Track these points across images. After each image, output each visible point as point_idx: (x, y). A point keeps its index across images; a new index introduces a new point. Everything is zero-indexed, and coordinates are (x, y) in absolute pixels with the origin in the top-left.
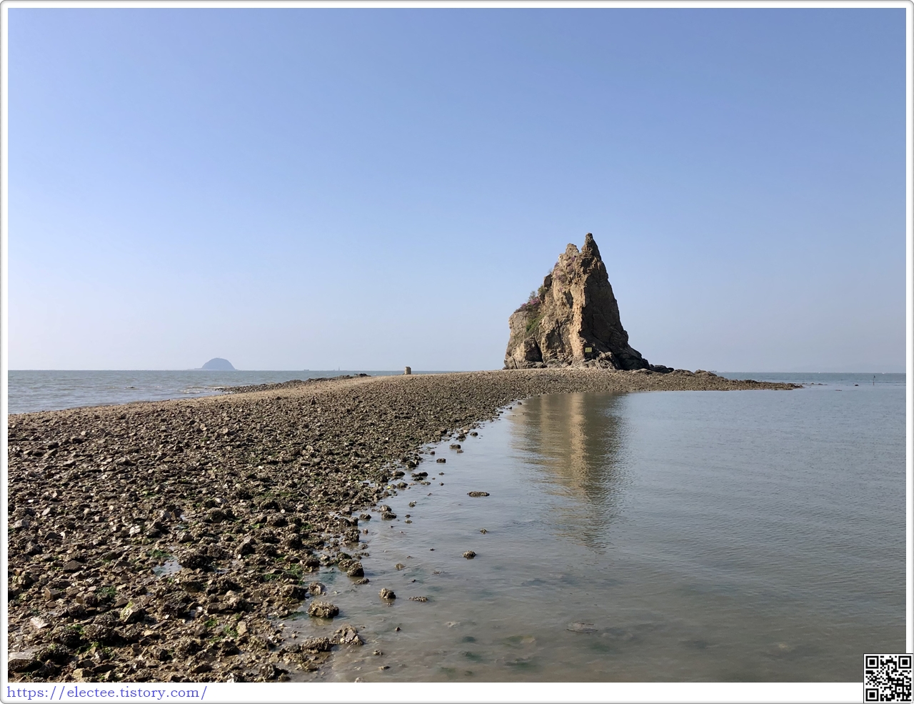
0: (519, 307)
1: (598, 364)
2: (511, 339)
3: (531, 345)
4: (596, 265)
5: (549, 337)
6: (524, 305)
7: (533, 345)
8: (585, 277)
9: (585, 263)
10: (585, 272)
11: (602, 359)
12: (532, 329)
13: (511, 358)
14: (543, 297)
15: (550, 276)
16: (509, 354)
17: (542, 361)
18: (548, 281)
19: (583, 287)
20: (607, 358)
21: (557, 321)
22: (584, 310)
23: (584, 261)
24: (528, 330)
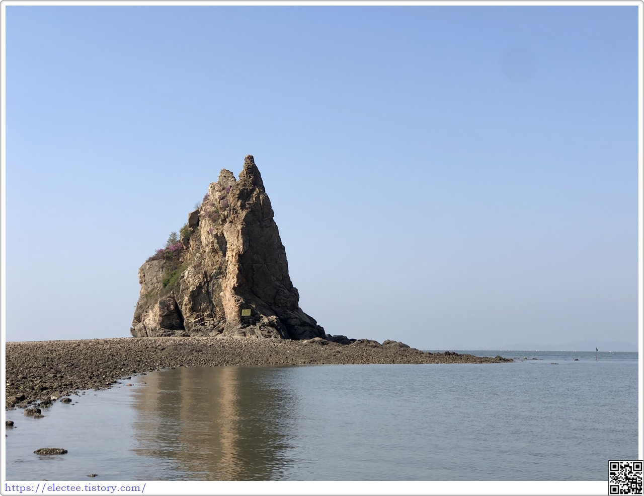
0: (153, 254)
1: (258, 332)
2: (141, 298)
3: (168, 306)
4: (258, 198)
5: (195, 296)
6: (161, 251)
7: (172, 307)
8: (243, 214)
9: (244, 195)
10: (243, 207)
11: (264, 325)
12: (171, 283)
13: (141, 325)
14: (186, 240)
15: (197, 212)
16: (138, 319)
17: (182, 328)
18: (195, 220)
19: (239, 227)
20: (271, 324)
21: (205, 275)
22: (242, 259)
23: (242, 192)
24: (165, 285)
